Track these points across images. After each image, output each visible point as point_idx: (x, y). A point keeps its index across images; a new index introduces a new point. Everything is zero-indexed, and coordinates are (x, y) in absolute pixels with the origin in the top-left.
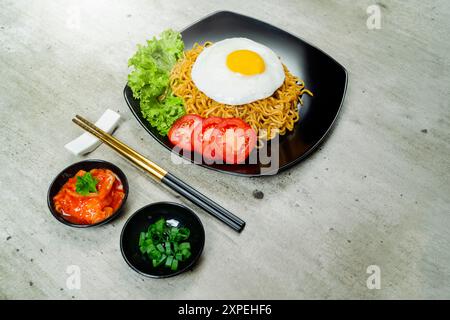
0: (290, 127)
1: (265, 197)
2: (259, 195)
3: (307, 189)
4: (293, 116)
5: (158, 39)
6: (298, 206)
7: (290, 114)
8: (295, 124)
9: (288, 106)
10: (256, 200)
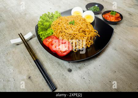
0: (89, 46)
1: (72, 72)
2: (70, 71)
3: (90, 72)
4: (90, 42)
5: (54, 13)
6: (84, 78)
7: (89, 41)
8: (91, 45)
9: (89, 38)
10: (68, 73)
